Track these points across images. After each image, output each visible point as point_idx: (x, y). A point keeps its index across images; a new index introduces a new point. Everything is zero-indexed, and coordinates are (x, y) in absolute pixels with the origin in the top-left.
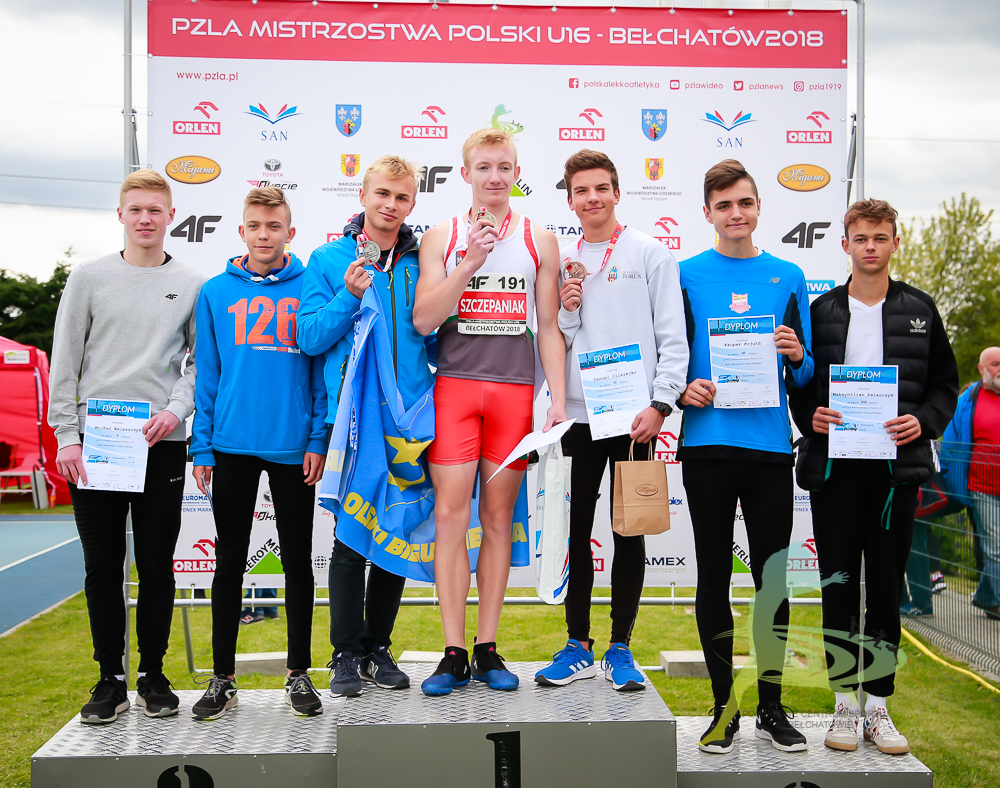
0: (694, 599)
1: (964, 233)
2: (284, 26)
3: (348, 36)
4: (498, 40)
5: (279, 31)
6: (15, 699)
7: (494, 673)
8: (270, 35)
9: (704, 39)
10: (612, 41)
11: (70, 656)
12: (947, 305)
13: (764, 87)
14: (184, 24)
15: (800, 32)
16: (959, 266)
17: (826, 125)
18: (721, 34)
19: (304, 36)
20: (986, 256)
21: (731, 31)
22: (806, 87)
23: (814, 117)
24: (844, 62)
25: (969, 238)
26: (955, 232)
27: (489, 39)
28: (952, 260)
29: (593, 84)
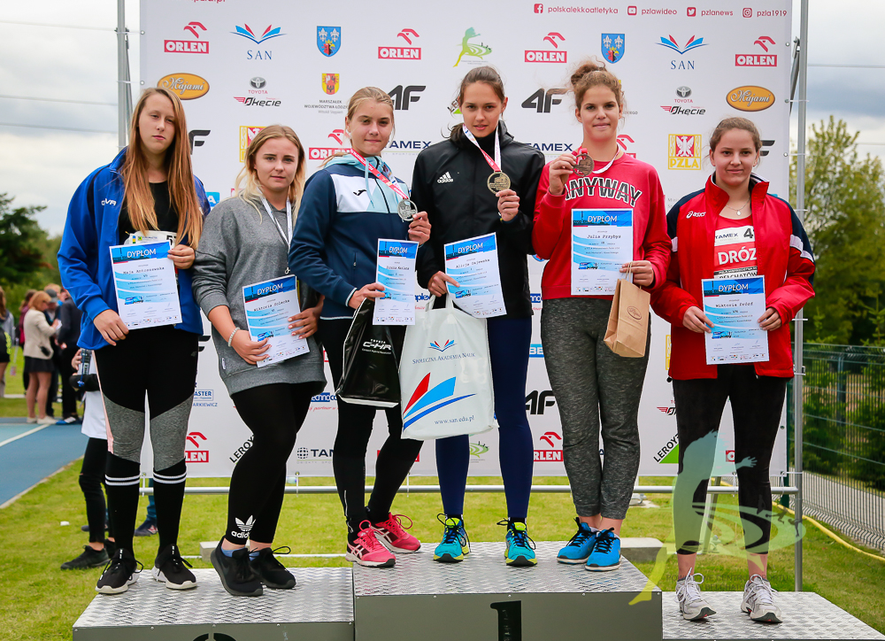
1: (832, 155)
12: (815, 222)
13: (715, 13)
16: (826, 185)
17: (772, 49)
20: (852, 176)
22: (754, 14)
23: (761, 41)
25: (836, 159)
26: (823, 154)
28: (820, 179)
29: (557, 9)
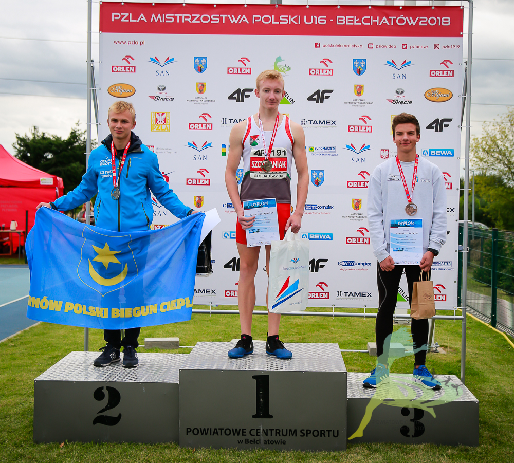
0: (376, 314)
2: (168, 17)
3: (201, 21)
4: (278, 23)
5: (166, 19)
6: (35, 356)
7: (279, 350)
8: (161, 21)
9: (387, 22)
10: (338, 23)
11: (65, 337)
13: (418, 47)
14: (118, 16)
15: (438, 18)
17: (451, 67)
18: (396, 19)
19: (178, 21)
21: (401, 17)
22: (441, 47)
23: (444, 63)
24: (461, 33)
27: (273, 22)
29: (328, 46)
